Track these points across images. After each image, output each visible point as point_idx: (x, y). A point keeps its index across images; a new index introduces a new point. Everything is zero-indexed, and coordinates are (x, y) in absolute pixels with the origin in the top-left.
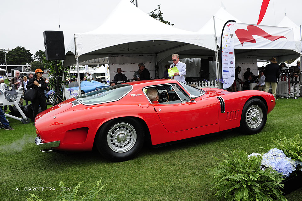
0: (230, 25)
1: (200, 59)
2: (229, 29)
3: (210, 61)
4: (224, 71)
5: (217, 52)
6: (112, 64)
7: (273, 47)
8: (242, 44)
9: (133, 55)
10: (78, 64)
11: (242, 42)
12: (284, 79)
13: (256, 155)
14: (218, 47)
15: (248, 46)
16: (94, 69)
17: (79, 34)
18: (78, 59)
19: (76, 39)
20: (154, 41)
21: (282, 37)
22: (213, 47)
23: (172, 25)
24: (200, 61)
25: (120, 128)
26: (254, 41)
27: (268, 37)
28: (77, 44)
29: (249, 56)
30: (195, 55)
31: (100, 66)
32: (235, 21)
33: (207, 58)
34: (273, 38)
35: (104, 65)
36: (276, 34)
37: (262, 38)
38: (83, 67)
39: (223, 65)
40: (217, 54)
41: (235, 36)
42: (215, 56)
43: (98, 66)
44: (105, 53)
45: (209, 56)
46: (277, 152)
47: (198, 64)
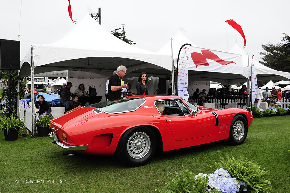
0: (186, 48)
1: (158, 77)
2: (186, 52)
3: (167, 80)
4: (180, 90)
5: (173, 72)
6: (71, 78)
7: (224, 71)
8: (197, 66)
9: (93, 70)
10: (33, 75)
11: (197, 65)
12: (233, 100)
13: (202, 175)
14: (174, 67)
15: (201, 68)
16: (54, 82)
17: (36, 45)
18: (33, 70)
19: (33, 50)
20: (113, 58)
21: (232, 62)
22: (170, 68)
23: (135, 44)
24: (157, 80)
25: (137, 136)
26: (207, 64)
27: (220, 61)
28: (34, 55)
29: (203, 78)
30: (153, 74)
31: (61, 78)
32: (191, 45)
33: (164, 77)
34: (224, 63)
35: (65, 78)
36: (227, 59)
37: (214, 62)
38: (42, 79)
39: (178, 85)
40: (173, 74)
41: (190, 59)
42: (171, 75)
43: (58, 79)
44: (65, 66)
45: (166, 76)
46: (223, 172)
47: (155, 82)
